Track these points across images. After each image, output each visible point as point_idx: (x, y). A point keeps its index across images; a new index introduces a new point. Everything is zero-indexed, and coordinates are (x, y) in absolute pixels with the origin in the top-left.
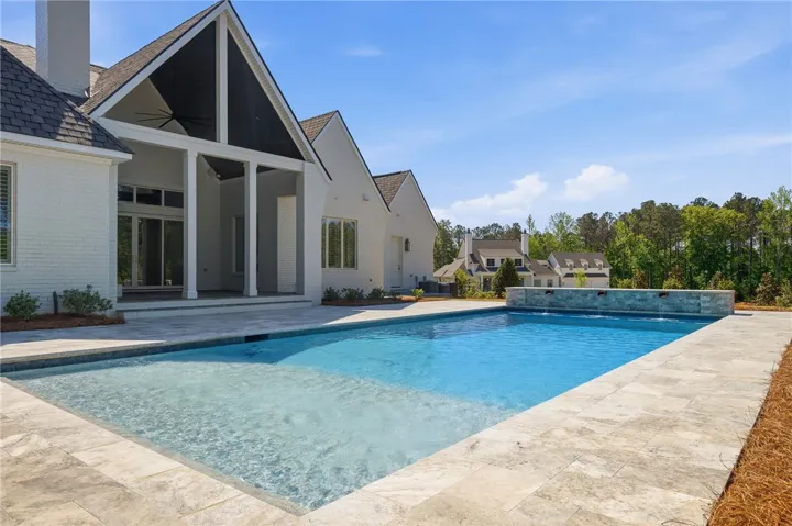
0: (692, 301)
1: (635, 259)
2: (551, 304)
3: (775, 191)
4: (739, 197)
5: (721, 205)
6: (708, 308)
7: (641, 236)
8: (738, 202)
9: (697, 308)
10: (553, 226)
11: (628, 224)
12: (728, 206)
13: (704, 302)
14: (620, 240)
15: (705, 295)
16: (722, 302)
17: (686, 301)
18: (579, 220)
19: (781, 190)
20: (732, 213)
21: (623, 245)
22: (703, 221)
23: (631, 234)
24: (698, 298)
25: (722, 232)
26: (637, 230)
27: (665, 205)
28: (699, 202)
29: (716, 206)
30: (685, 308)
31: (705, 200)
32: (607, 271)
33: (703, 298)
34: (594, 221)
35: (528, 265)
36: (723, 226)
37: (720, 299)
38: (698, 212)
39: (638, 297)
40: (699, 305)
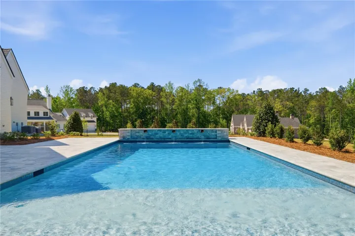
0: (213, 134)
1: (108, 113)
2: (147, 138)
3: (168, 83)
4: (152, 84)
5: (146, 88)
6: (220, 137)
7: (111, 101)
8: (152, 87)
9: (215, 137)
10: (62, 93)
11: (104, 94)
12: (149, 88)
13: (219, 134)
14: (101, 103)
15: (219, 130)
16: (225, 134)
17: (211, 134)
18: (77, 90)
19: (169, 83)
20: (150, 92)
21: (102, 106)
22: (139, 95)
23: (106, 99)
24: (216, 132)
25: (147, 100)
26: (109, 98)
27: (122, 86)
28: (136, 85)
29: (143, 88)
30: (210, 137)
31: (138, 84)
32: (95, 119)
33: (218, 132)
34: (86, 92)
35: (52, 116)
36: (147, 98)
37: (224, 132)
38: (136, 91)
39: (190, 132)
40: (216, 135)
